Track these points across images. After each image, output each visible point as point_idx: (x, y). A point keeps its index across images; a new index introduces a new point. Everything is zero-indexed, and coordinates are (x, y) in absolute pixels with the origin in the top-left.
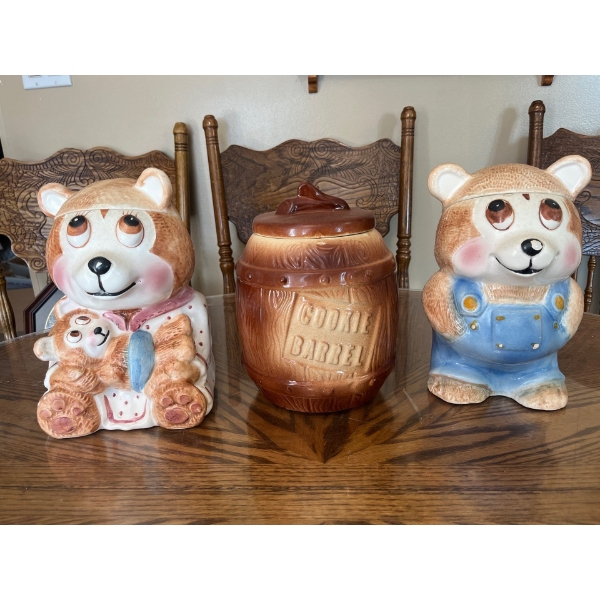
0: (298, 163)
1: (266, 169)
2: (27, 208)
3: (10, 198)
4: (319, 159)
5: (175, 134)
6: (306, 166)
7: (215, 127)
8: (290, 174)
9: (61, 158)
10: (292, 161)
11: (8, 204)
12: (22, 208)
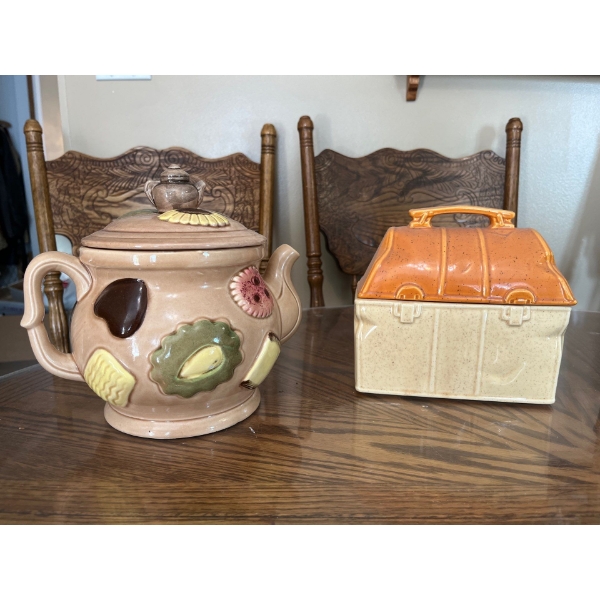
0: (393, 173)
1: (359, 176)
2: (93, 207)
3: (75, 195)
4: (414, 169)
5: (263, 136)
6: (401, 176)
7: (311, 128)
8: (384, 183)
9: (134, 156)
10: (386, 170)
11: (72, 201)
12: (87, 207)
